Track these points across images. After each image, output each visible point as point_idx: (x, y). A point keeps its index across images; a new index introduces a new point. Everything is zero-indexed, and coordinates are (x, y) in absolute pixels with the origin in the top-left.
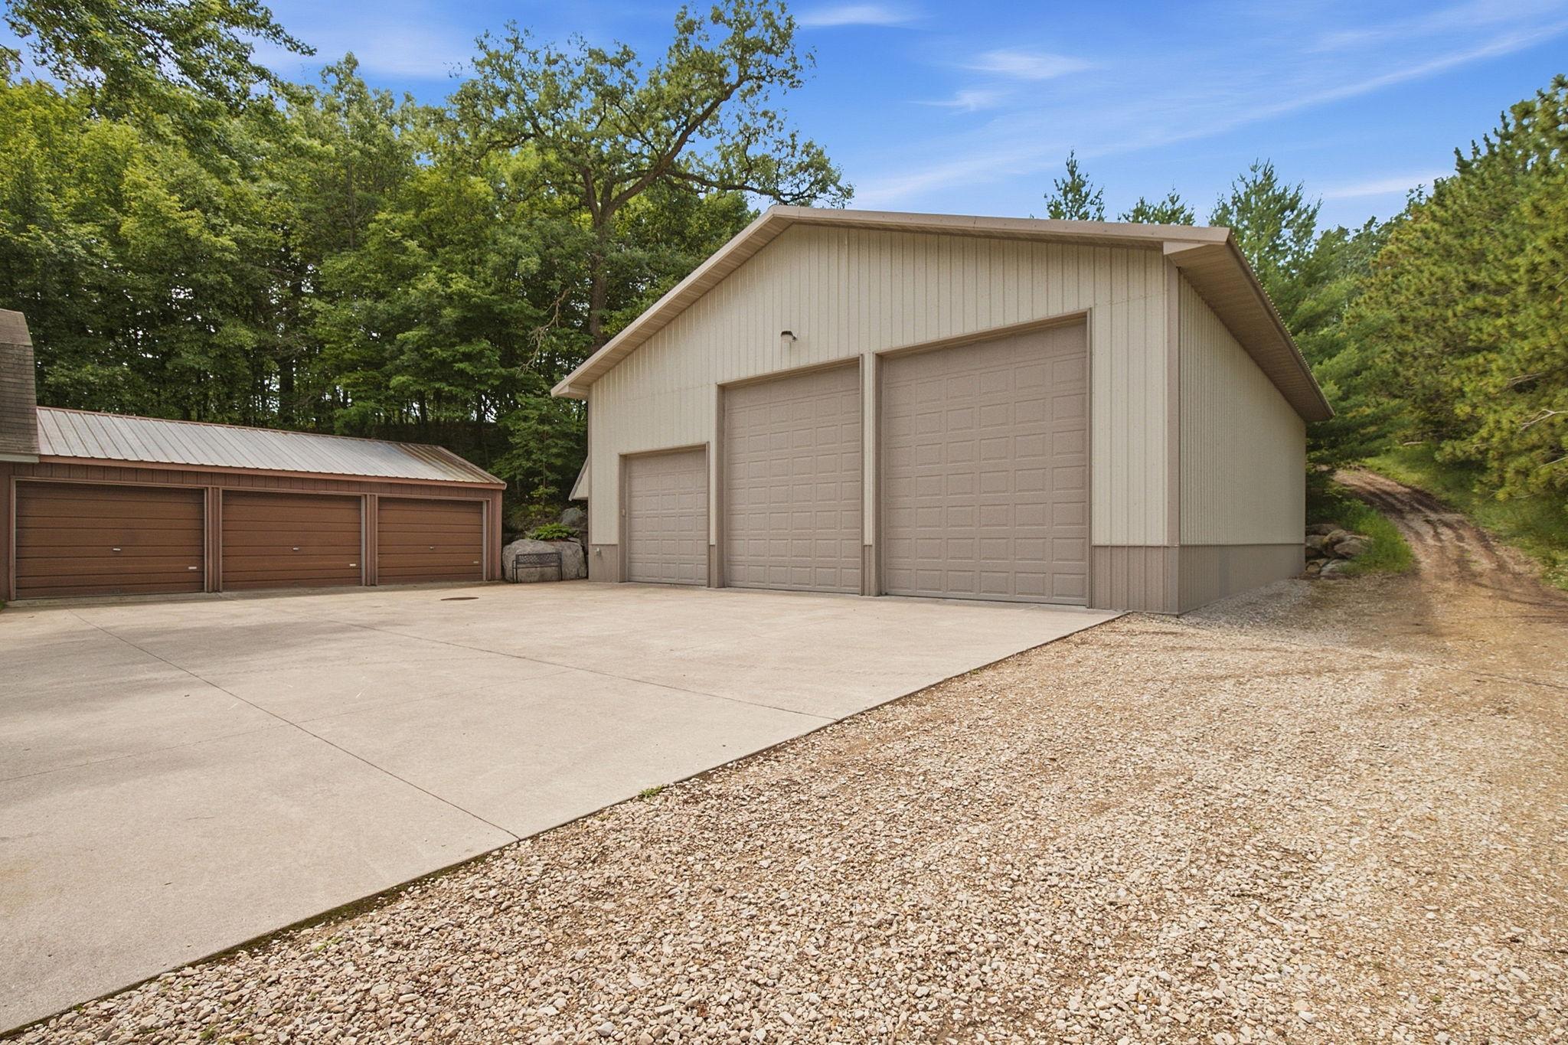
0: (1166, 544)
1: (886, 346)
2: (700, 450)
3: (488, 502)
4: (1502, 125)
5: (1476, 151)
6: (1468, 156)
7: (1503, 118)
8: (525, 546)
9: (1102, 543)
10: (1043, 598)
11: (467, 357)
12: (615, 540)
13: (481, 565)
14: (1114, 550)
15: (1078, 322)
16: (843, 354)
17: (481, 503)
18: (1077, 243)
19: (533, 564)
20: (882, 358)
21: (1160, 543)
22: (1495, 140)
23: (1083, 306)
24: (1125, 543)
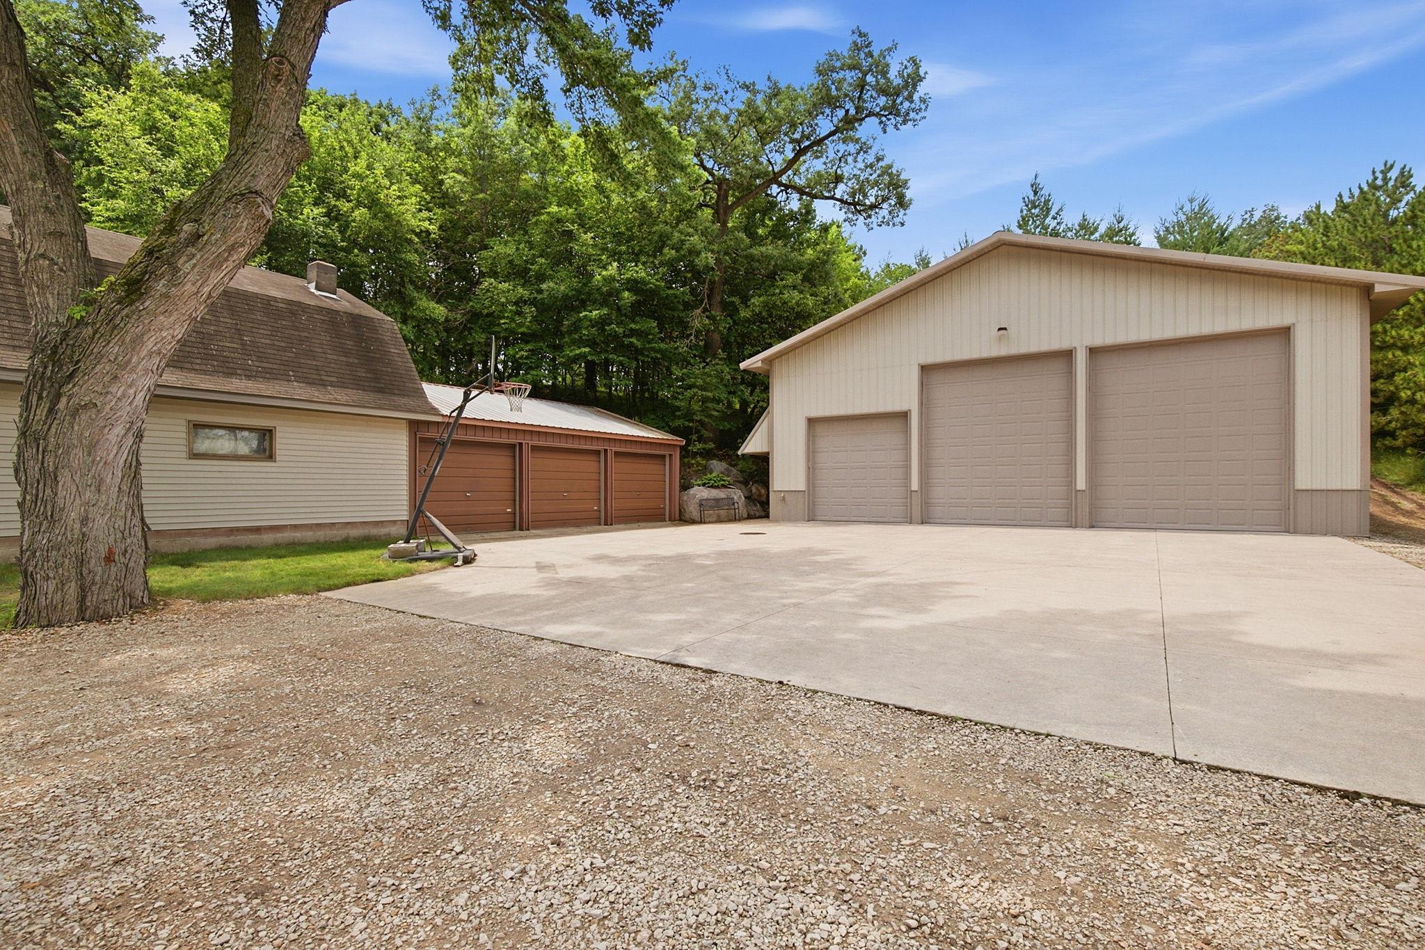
0: (1359, 488)
1: (1098, 341)
2: (905, 415)
3: (670, 455)
4: (1372, 177)
5: (1352, 196)
6: (1346, 200)
7: (1374, 172)
8: (700, 493)
9: (1304, 487)
10: (1244, 527)
11: (633, 333)
12: (802, 486)
13: (664, 508)
14: (1314, 493)
15: (1284, 334)
16: (1055, 345)
17: (664, 456)
18: (1281, 277)
19: (712, 507)
20: (1093, 352)
21: (1355, 488)
22: (1366, 188)
23: (1286, 322)
24: (1324, 487)
